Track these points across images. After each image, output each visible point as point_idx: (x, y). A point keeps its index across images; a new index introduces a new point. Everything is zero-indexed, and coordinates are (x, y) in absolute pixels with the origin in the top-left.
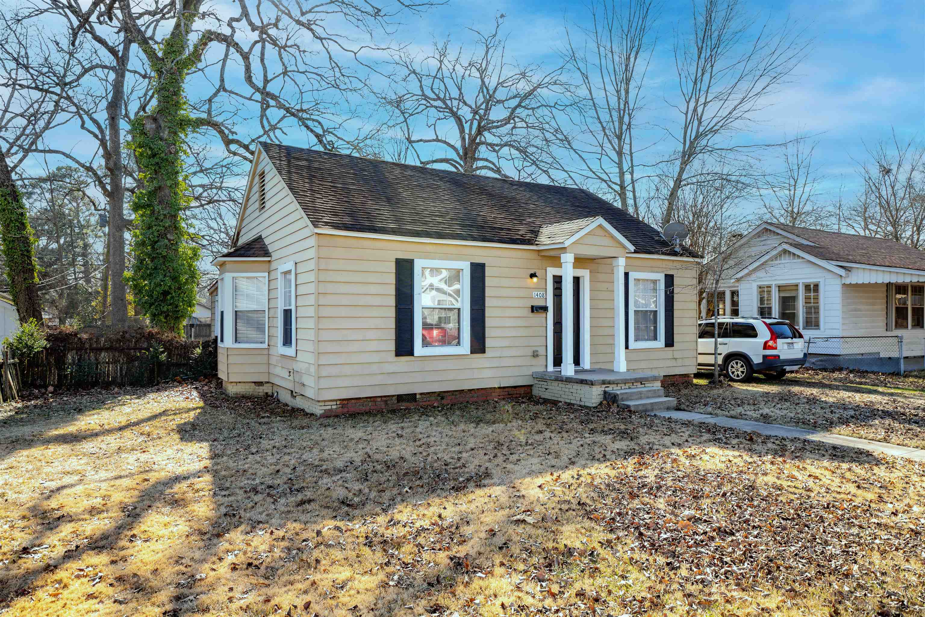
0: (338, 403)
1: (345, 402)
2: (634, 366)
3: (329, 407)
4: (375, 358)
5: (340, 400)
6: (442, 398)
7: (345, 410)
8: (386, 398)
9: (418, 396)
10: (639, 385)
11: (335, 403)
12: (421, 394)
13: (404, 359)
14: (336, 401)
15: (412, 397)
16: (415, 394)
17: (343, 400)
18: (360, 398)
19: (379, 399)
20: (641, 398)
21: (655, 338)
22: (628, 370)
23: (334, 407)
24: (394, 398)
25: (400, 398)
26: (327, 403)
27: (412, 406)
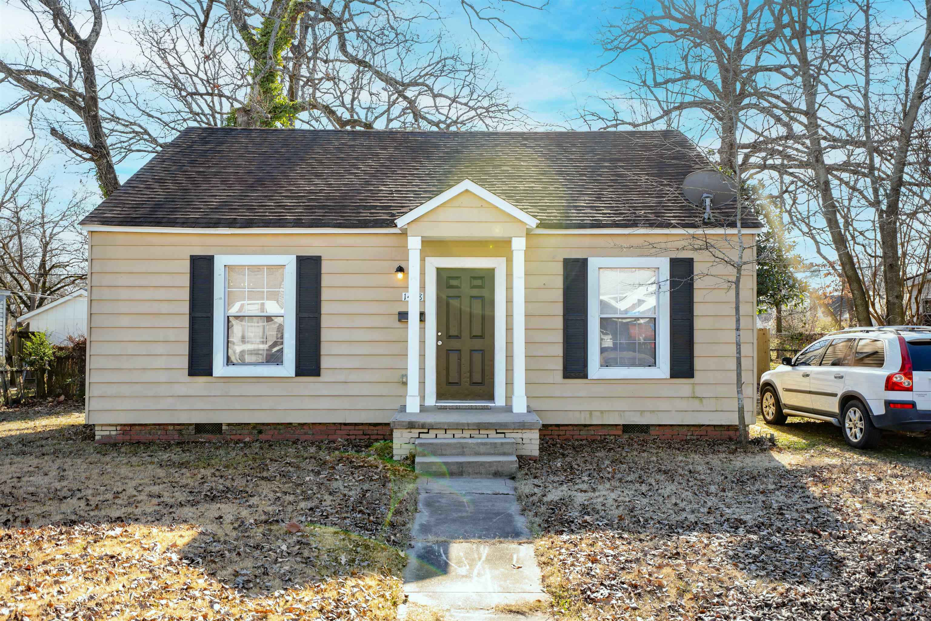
0: (119, 428)
1: (128, 428)
2: (537, 405)
3: (107, 433)
4: (163, 377)
5: (121, 425)
6: (260, 432)
7: (128, 437)
8: (180, 427)
9: (224, 428)
10: (492, 433)
11: (114, 428)
12: (229, 425)
13: (201, 380)
14: (116, 425)
15: (216, 428)
16: (221, 424)
17: (125, 425)
18: (146, 425)
19: (171, 428)
20: (463, 454)
21: (654, 364)
22: (530, 410)
23: (114, 433)
24: (191, 428)
25: (200, 428)
26: (104, 428)
27: (214, 438)
